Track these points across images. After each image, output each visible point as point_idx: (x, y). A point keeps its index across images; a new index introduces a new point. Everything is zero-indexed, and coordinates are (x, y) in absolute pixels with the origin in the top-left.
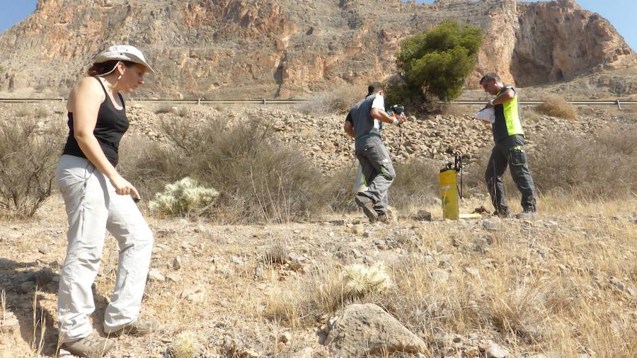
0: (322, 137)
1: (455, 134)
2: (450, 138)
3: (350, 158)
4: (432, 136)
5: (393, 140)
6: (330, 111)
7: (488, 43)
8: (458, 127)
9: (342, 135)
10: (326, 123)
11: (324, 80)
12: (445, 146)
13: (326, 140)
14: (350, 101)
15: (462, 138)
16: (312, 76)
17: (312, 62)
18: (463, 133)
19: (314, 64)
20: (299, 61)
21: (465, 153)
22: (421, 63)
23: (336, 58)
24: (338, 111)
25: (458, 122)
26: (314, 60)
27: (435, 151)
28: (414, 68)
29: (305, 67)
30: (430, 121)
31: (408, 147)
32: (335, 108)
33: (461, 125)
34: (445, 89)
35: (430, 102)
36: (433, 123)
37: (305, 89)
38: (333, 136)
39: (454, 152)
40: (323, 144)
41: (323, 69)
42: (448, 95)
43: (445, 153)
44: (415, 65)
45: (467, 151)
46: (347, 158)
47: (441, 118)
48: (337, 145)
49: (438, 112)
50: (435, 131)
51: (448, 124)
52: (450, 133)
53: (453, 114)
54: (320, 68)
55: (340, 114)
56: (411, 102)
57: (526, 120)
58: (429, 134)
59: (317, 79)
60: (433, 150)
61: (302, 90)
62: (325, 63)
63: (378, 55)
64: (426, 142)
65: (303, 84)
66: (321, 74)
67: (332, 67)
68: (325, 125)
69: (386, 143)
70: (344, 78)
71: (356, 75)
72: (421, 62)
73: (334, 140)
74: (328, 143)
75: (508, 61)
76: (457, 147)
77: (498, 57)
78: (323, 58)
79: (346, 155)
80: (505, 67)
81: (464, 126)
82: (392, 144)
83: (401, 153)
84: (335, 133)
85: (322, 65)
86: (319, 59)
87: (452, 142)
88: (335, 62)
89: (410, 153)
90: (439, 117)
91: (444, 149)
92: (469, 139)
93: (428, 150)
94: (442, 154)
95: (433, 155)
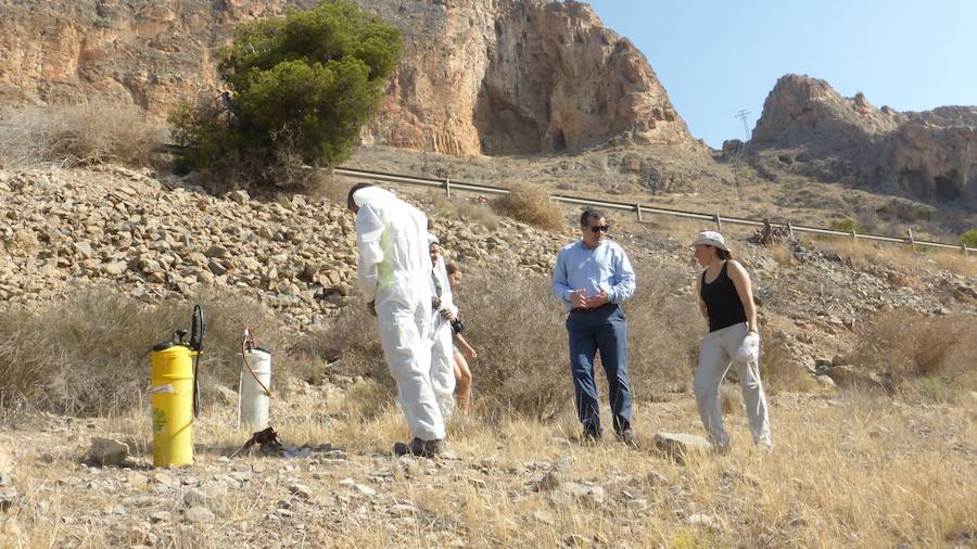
0: (9, 216)
1: (326, 240)
2: (313, 246)
3: (72, 272)
4: (276, 239)
5: (182, 239)
6: (48, 158)
7: (436, 59)
8: (335, 224)
9: (62, 217)
10: (31, 183)
11: (78, 82)
12: (297, 264)
13: (19, 226)
14: (99, 140)
15: (337, 249)
16: (49, 67)
17: (52, 36)
18: (342, 239)
19: (58, 42)
20: (19, 28)
21: (337, 281)
22: (270, 79)
23: (112, 37)
24: (69, 158)
25: (336, 213)
26: (58, 31)
27: (273, 274)
28: (255, 88)
29: (34, 45)
30: (279, 207)
31: (217, 261)
32: (62, 152)
33: (341, 221)
34: (317, 141)
35: (282, 165)
36: (283, 211)
37: (29, 94)
38: (39, 217)
39: (315, 279)
40: (9, 232)
41: (77, 55)
42: (321, 155)
43: (295, 280)
44: (256, 82)
45: (342, 279)
46: (64, 272)
47: (303, 203)
48: (45, 239)
49: (297, 188)
50: (284, 229)
51: (315, 217)
52: (316, 236)
53: (328, 194)
54: (72, 52)
55: (73, 166)
56: (242, 160)
57: (472, 225)
58: (271, 234)
59: (62, 75)
60: (270, 270)
61: (22, 97)
62: (84, 43)
63: (210, 46)
64: (260, 251)
65: (25, 83)
66: (72, 67)
67: (99, 54)
68: (27, 188)
69: (166, 245)
70: (127, 84)
71: (155, 81)
72: (268, 76)
73: (39, 226)
74: (23, 234)
75: (470, 101)
76: (324, 269)
77: (452, 89)
78: (79, 30)
79: (61, 265)
80: (464, 111)
81: (348, 224)
82: (179, 249)
83: (195, 273)
84: (46, 211)
85: (77, 48)
86: (69, 33)
87: (316, 255)
88: (108, 46)
89: (217, 272)
90: (298, 199)
91: (294, 271)
92: (350, 253)
93: (259, 269)
94: (287, 281)
95: (268, 282)
